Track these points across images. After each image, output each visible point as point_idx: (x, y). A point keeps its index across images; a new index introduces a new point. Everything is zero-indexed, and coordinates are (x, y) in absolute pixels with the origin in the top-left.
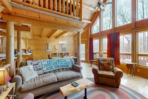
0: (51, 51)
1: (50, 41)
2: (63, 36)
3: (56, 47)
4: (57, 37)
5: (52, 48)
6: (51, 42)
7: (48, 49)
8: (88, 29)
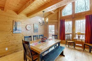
0: (21, 32)
1: (20, 19)
2: (44, 10)
3: (27, 27)
4: (29, 15)
5: (22, 28)
6: (21, 21)
7: (16, 30)
8: (58, 12)
